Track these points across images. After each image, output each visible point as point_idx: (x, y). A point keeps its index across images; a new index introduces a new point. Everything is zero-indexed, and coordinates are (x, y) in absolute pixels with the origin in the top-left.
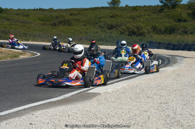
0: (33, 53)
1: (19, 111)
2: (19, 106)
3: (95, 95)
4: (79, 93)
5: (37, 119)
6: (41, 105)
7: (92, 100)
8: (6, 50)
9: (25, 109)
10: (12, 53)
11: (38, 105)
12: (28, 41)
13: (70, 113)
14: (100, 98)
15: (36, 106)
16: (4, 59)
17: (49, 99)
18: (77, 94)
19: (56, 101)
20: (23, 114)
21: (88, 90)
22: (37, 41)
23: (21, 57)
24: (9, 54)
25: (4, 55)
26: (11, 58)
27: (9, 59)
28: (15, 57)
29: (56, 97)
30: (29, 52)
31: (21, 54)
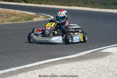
0: (46, 16)
1: (40, 65)
2: (40, 61)
3: (108, 54)
4: (93, 52)
5: (57, 71)
6: (59, 60)
7: (105, 58)
8: (19, 13)
9: (46, 63)
10: (26, 16)
11: (57, 61)
12: (40, 4)
13: (85, 66)
14: (113, 57)
15: (55, 61)
16: (19, 21)
17: (66, 56)
18: (91, 53)
19: (72, 58)
20: (44, 67)
21: (101, 50)
22: (50, 4)
23: (35, 20)
24: (23, 17)
25: (18, 18)
26: (26, 20)
27: (24, 22)
28: (30, 19)
29: (72, 55)
30: (43, 15)
31: (35, 17)
